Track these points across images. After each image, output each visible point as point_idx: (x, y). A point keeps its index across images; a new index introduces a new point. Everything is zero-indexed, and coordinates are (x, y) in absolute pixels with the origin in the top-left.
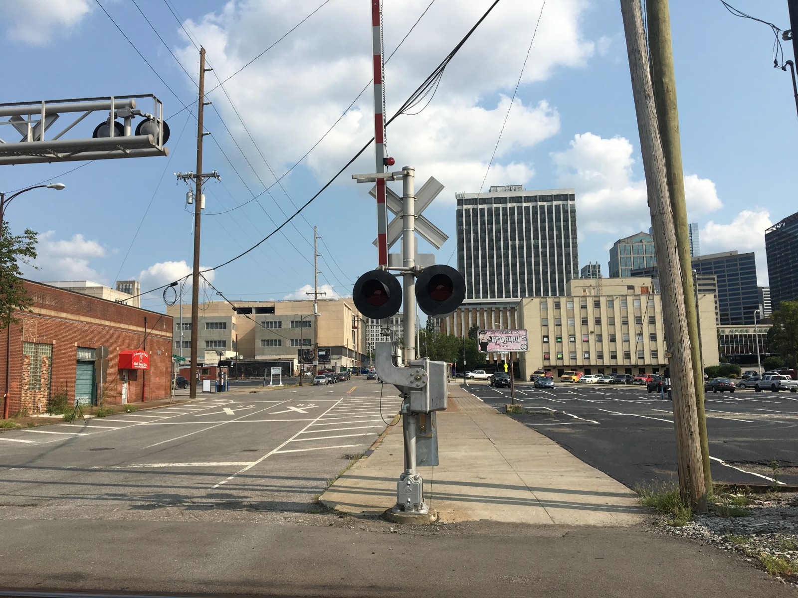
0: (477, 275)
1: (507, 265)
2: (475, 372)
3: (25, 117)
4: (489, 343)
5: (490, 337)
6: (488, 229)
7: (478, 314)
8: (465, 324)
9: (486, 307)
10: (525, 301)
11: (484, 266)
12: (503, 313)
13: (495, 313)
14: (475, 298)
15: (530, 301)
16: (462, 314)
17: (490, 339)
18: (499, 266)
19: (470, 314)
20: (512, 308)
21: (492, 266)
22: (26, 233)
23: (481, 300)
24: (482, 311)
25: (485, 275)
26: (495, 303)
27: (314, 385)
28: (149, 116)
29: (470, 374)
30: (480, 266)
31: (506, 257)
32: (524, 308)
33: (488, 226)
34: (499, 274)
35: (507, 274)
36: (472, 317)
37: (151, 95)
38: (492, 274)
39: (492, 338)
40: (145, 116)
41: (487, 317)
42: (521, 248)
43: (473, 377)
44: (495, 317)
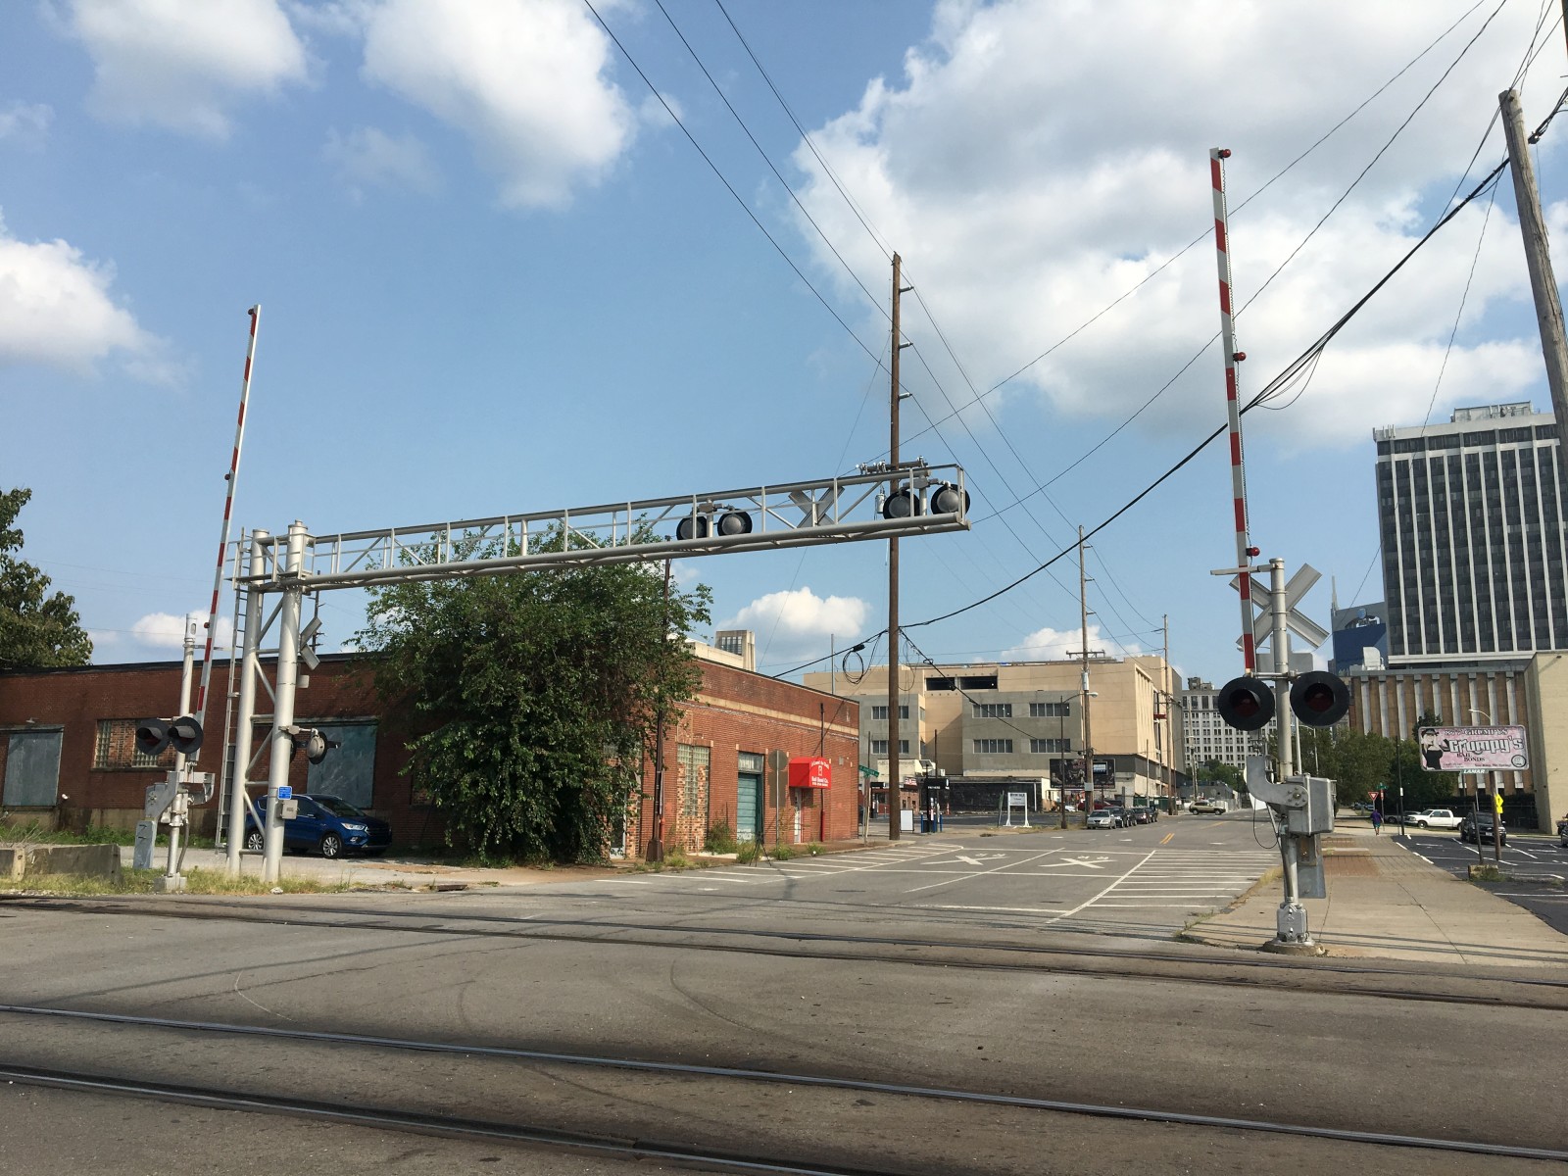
0: (1430, 602)
1: (1501, 579)
2: (1427, 814)
3: (808, 493)
4: (1444, 753)
5: (1446, 741)
6: (1452, 502)
7: (1435, 688)
8: (1406, 709)
9: (1454, 672)
10: (1542, 660)
11: (1446, 582)
12: (1496, 685)
13: (1477, 686)
14: (1428, 653)
15: (1554, 661)
16: (1399, 688)
17: (1444, 744)
18: (1482, 581)
19: (1417, 688)
20: (1516, 673)
21: (1464, 581)
22: (697, 590)
23: (1443, 656)
24: (1445, 683)
25: (1448, 602)
26: (1475, 663)
27: (1089, 828)
28: (946, 484)
29: (1418, 817)
30: (1437, 581)
31: (1499, 560)
32: (1541, 677)
33: (1452, 496)
34: (1484, 599)
35: (1502, 597)
36: (1422, 694)
37: (954, 465)
38: (1466, 600)
39: (1451, 743)
40: (942, 484)
41: (1458, 693)
42: (1534, 539)
43: (1424, 822)
44: (1477, 693)
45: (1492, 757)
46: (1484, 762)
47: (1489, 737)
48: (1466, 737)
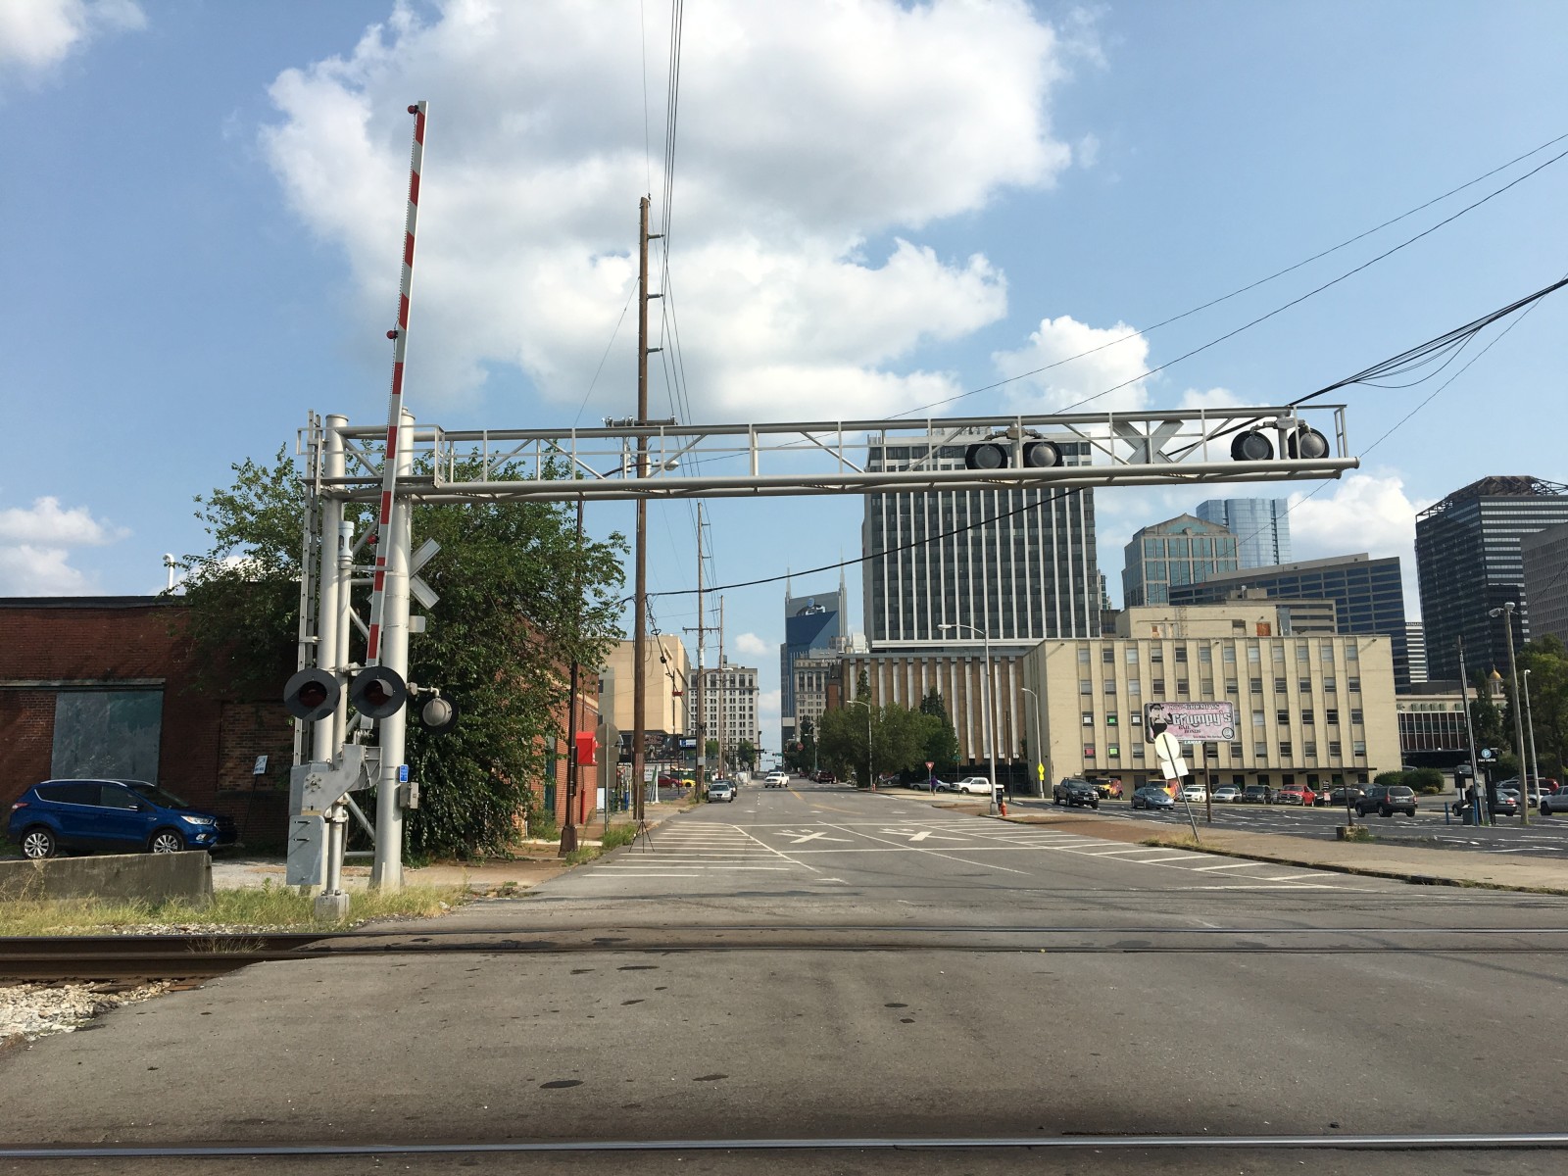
0: (908, 594)
1: (964, 576)
2: (969, 781)
4: (1168, 726)
5: (1170, 715)
6: (929, 506)
8: (885, 688)
10: (1050, 647)
11: (921, 577)
14: (905, 639)
15: (1058, 648)
17: (1169, 718)
18: (950, 577)
19: (895, 670)
21: (936, 576)
23: (916, 643)
25: (922, 594)
30: (914, 576)
31: (963, 559)
32: (1048, 661)
33: (929, 501)
34: (950, 593)
35: (964, 593)
36: (899, 675)
38: (936, 593)
39: (1174, 717)
42: (991, 543)
45: (1207, 729)
46: (1200, 734)
47: (1204, 712)
48: (1186, 711)
